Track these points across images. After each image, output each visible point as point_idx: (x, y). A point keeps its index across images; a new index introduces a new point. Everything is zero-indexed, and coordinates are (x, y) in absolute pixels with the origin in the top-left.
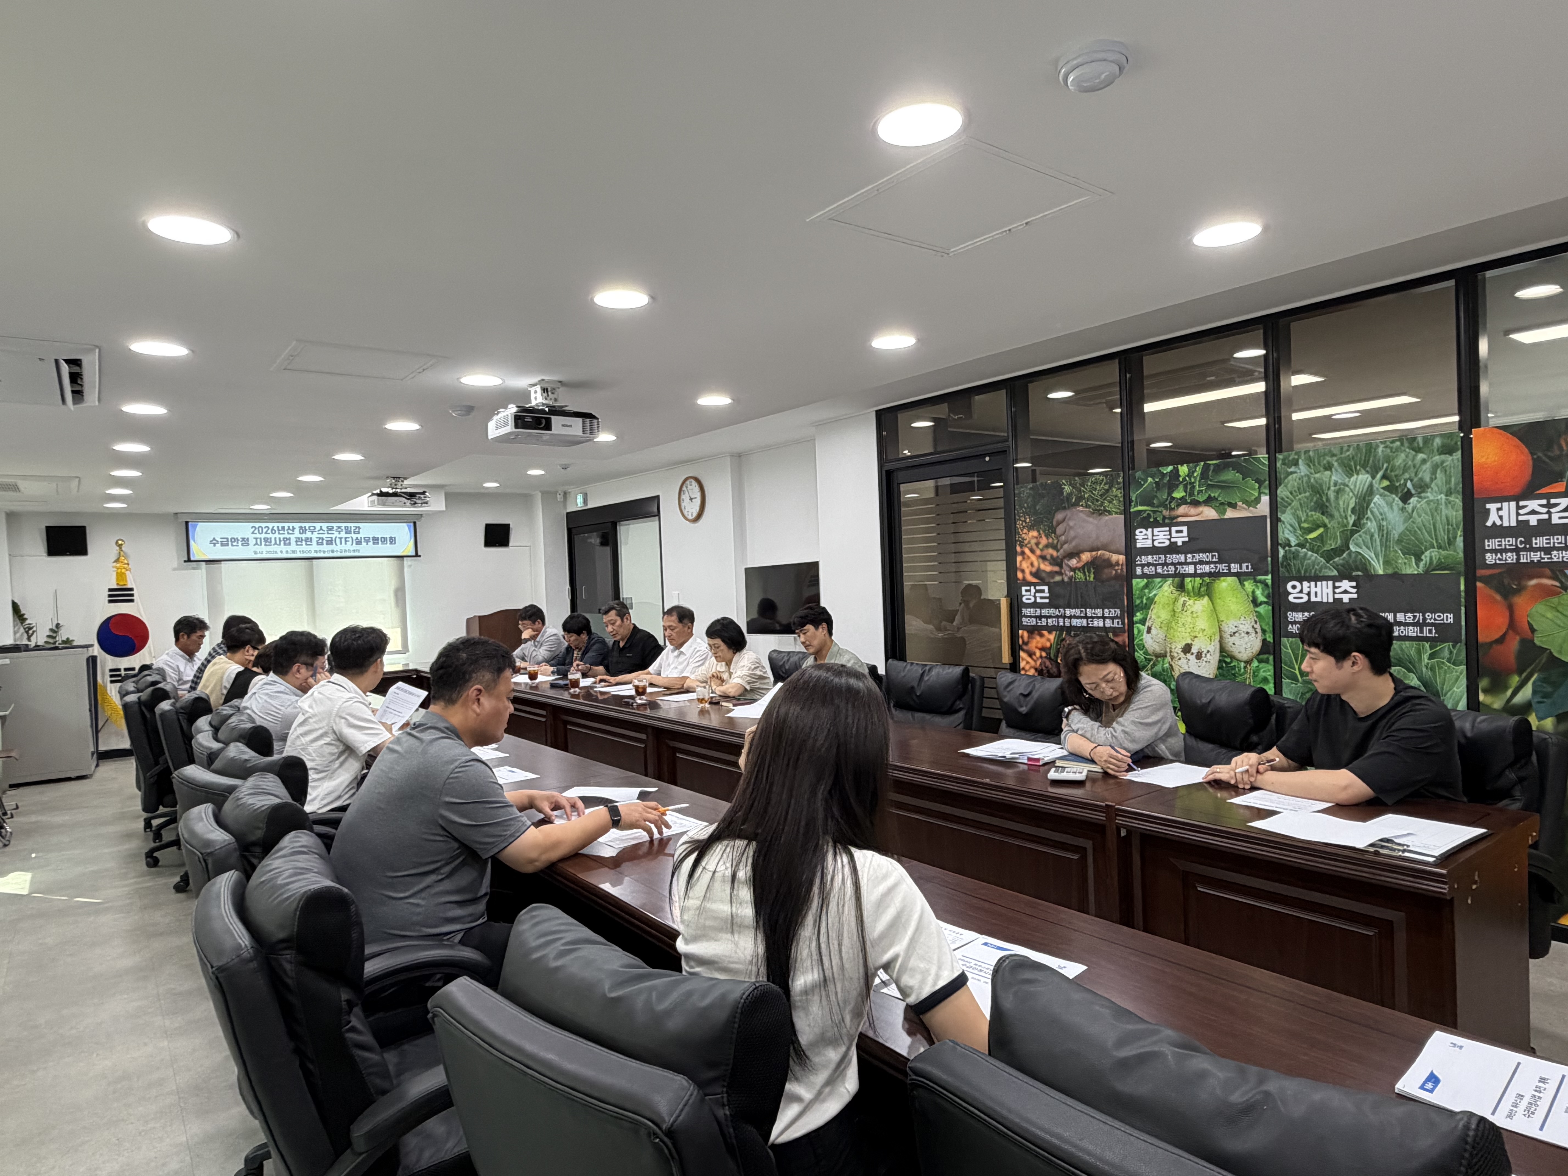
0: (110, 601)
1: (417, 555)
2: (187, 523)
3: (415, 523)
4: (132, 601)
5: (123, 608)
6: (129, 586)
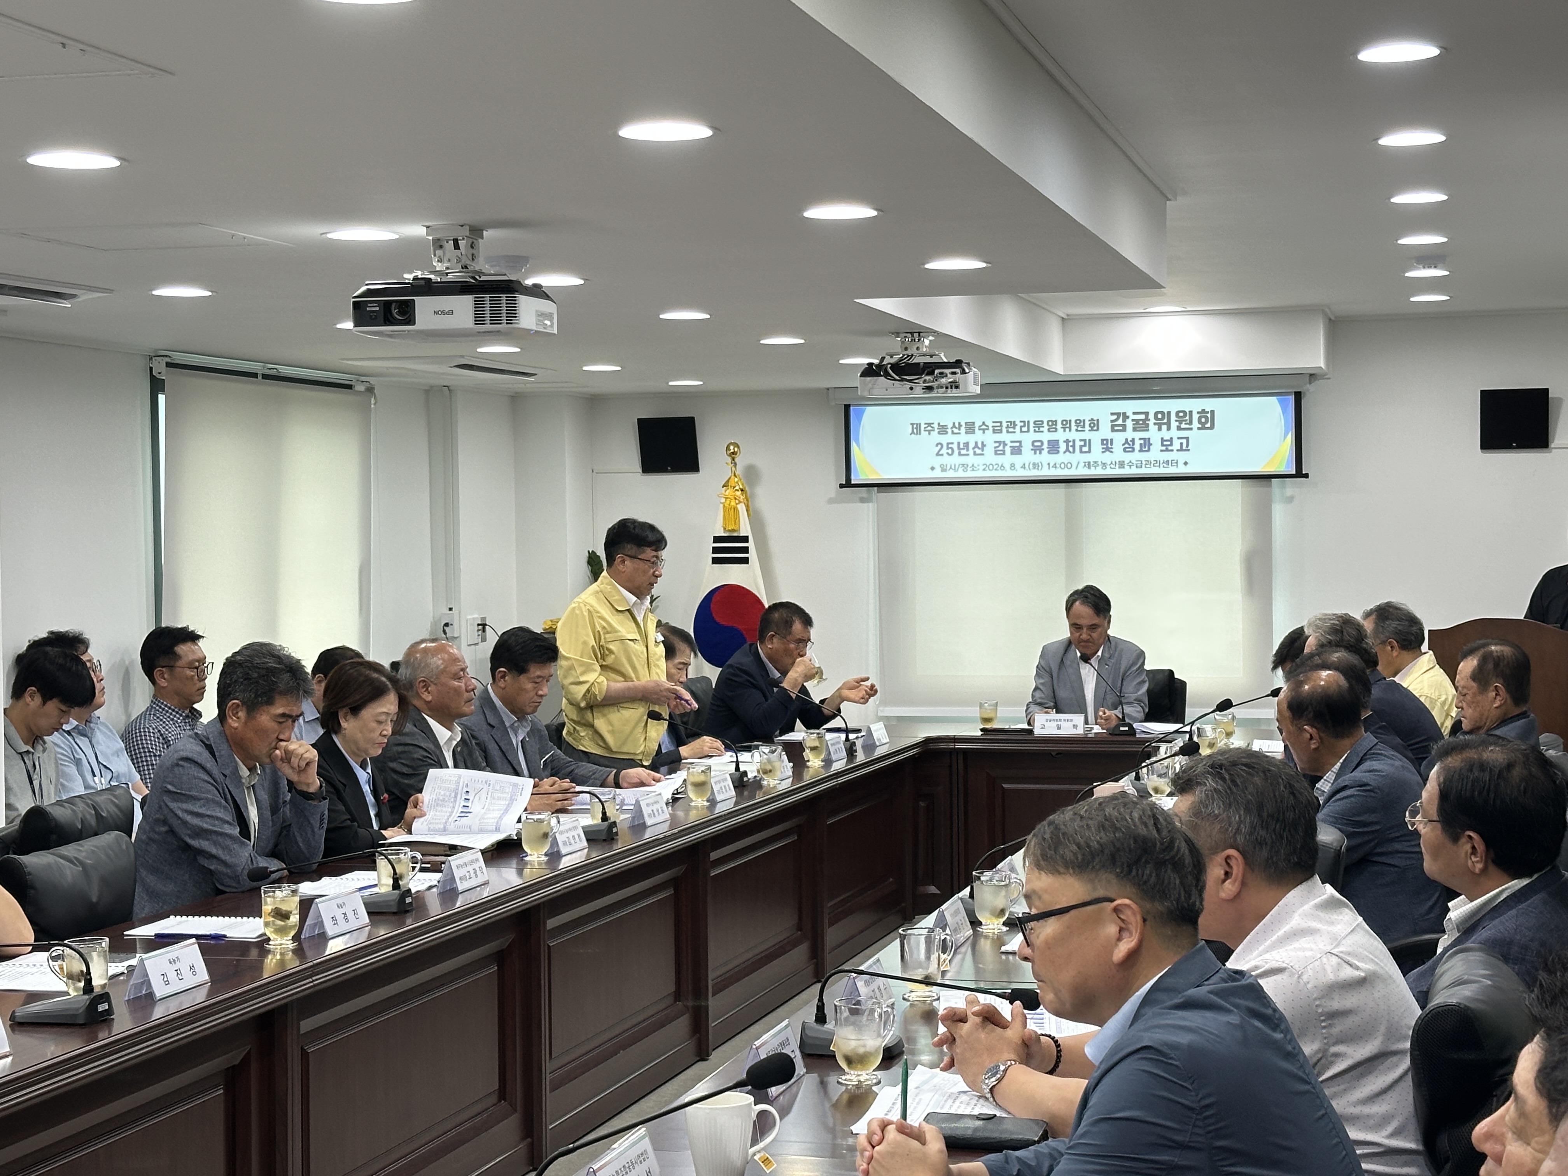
0: (715, 561)
1: (1300, 474)
2: (847, 407)
3: (1298, 396)
4: (745, 561)
5: (733, 575)
6: (743, 534)
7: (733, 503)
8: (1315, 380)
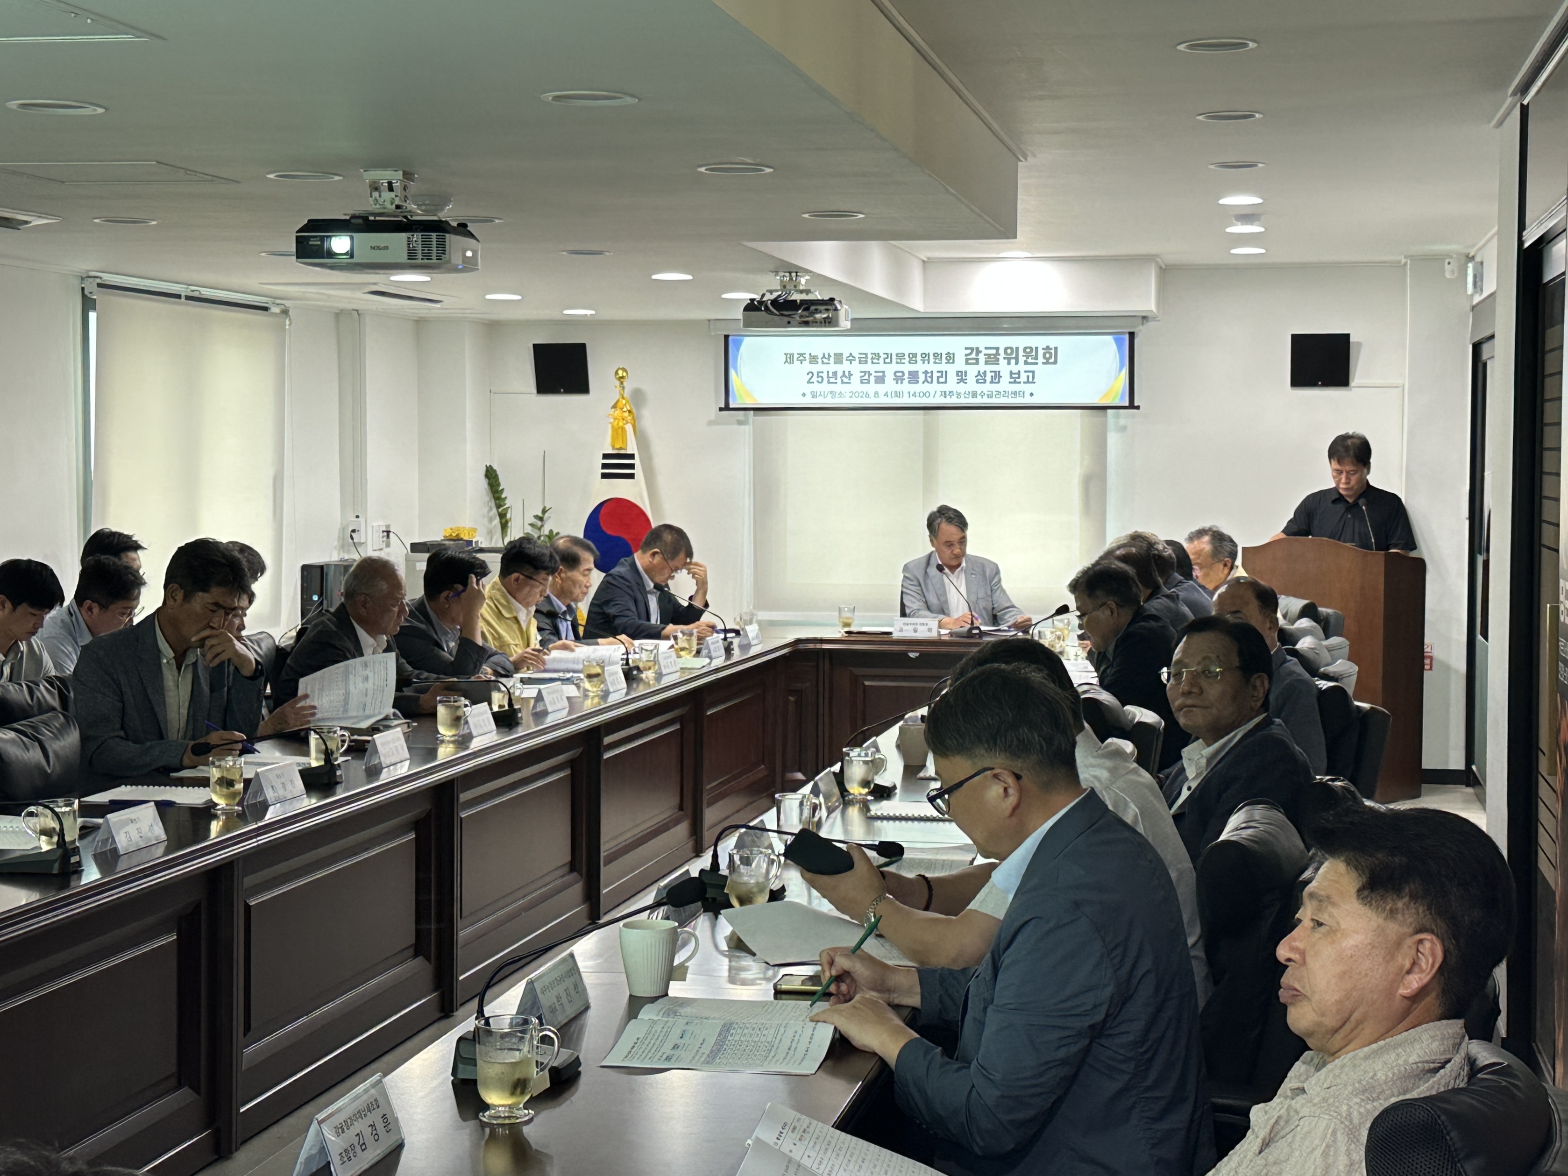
0: (604, 476)
1: (1132, 406)
2: (726, 337)
3: (1132, 335)
4: (631, 476)
5: (620, 489)
6: (629, 452)
7: (621, 424)
8: (1147, 321)
